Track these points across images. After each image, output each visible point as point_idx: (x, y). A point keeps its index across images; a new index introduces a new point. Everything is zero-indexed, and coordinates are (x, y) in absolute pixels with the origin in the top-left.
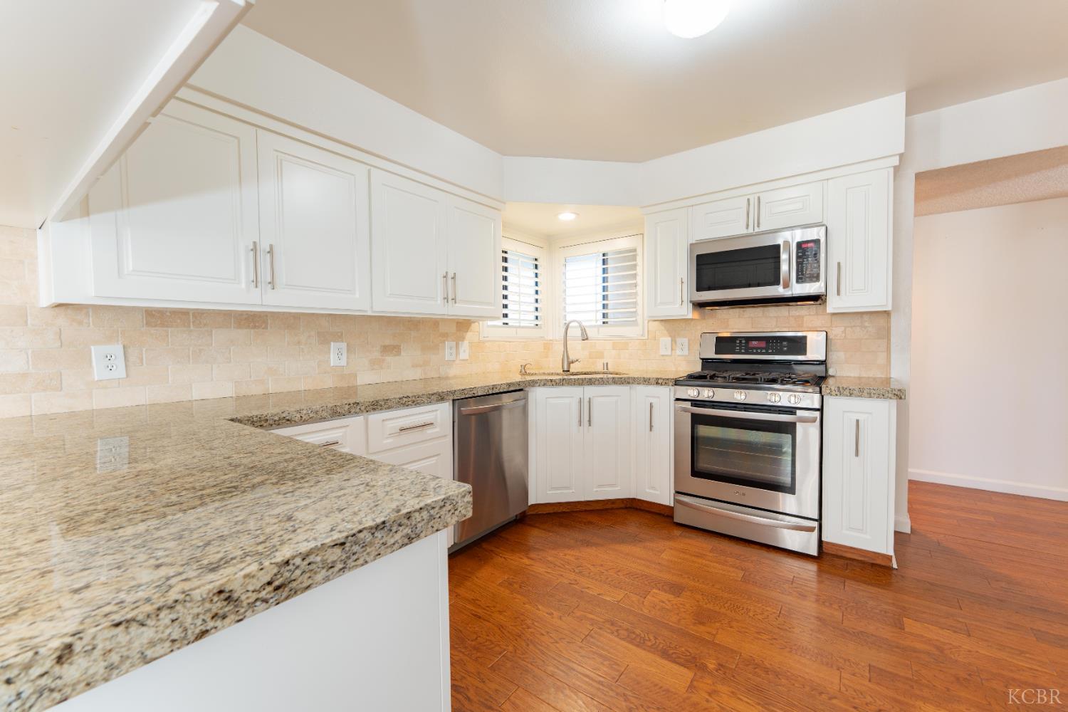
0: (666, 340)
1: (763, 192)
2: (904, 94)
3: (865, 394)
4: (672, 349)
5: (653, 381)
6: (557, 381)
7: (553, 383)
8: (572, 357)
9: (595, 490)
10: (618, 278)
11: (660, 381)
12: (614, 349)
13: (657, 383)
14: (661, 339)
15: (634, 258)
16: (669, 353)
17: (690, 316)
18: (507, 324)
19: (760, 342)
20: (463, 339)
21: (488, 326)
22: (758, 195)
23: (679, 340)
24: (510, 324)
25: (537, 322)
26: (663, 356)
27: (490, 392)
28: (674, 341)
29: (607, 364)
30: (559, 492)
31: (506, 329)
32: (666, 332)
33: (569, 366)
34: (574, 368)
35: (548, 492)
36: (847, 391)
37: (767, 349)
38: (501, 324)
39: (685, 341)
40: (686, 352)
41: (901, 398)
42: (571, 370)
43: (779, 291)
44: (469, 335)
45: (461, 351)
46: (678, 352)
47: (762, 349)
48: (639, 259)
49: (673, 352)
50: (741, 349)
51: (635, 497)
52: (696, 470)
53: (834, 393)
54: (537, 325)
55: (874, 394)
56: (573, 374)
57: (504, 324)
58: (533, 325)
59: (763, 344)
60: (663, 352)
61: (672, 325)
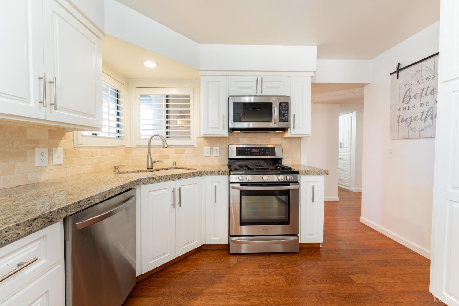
0: (207, 148)
1: (264, 76)
2: (316, 47)
3: (315, 173)
4: (211, 153)
5: (216, 173)
6: (158, 178)
7: (154, 180)
8: (154, 159)
9: (182, 248)
10: (175, 112)
11: (220, 173)
12: (176, 153)
13: (219, 174)
14: (204, 148)
15: (188, 101)
16: (209, 155)
17: (227, 136)
18: (96, 135)
19: (256, 150)
20: (57, 146)
21: (83, 136)
22: (261, 77)
23: (215, 148)
24: (98, 135)
25: (118, 135)
26: (205, 157)
27: (107, 197)
28: (212, 149)
29: (175, 162)
30: (158, 259)
31: (94, 139)
32: (207, 144)
33: (152, 166)
34: (155, 167)
35: (150, 263)
36: (309, 172)
37: (259, 153)
38: (91, 134)
39: (218, 148)
40: (218, 155)
41: (327, 175)
42: (154, 168)
43: (271, 125)
44: (63, 142)
45: (55, 157)
46: (214, 155)
47: (257, 153)
48: (191, 102)
49: (211, 154)
50: (248, 153)
51: (204, 244)
52: (242, 221)
53: (304, 174)
54: (118, 137)
55: (319, 173)
56: (155, 171)
57: (93, 134)
58: (115, 137)
59: (257, 151)
60: (206, 154)
61: (211, 140)
